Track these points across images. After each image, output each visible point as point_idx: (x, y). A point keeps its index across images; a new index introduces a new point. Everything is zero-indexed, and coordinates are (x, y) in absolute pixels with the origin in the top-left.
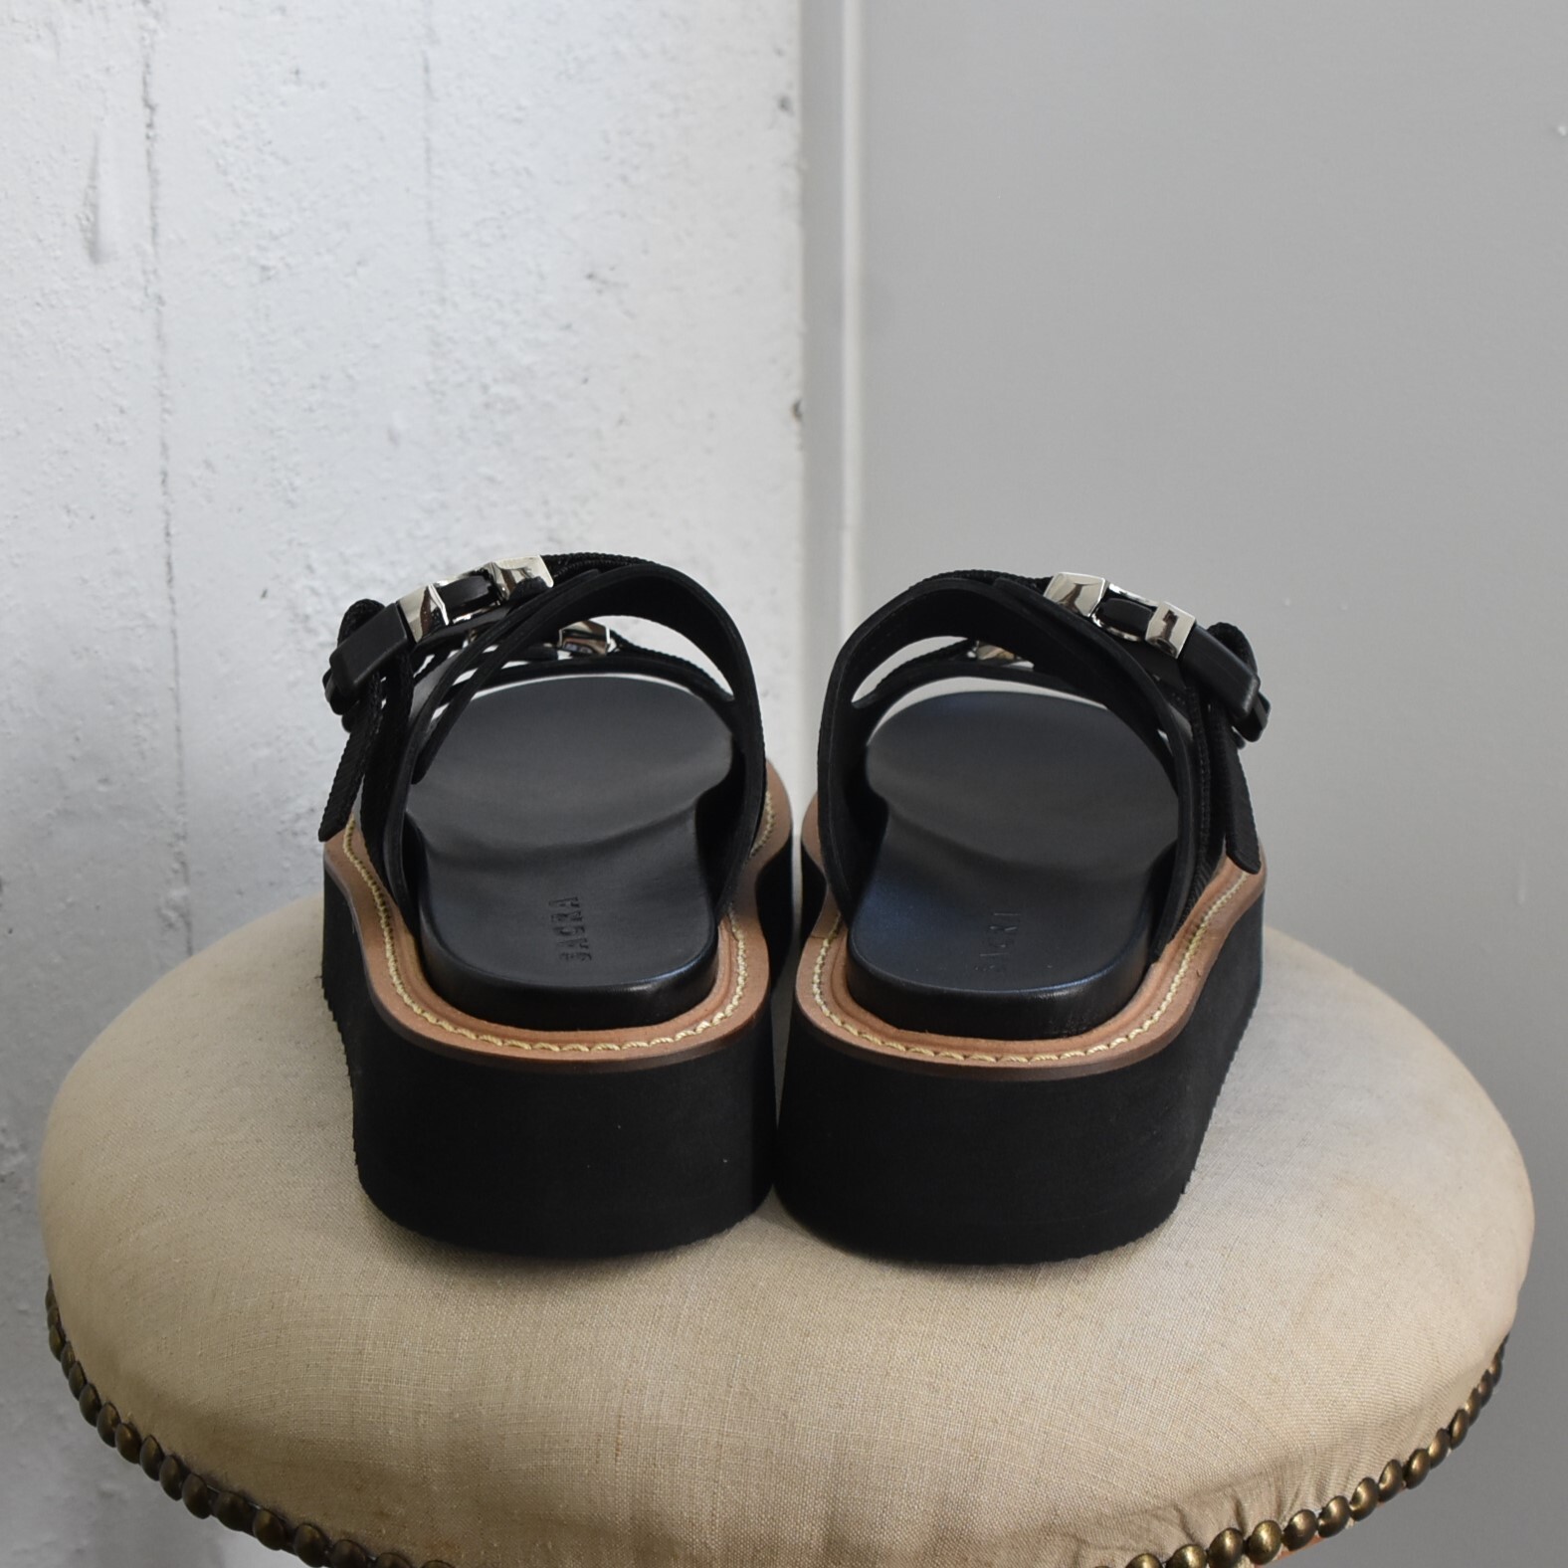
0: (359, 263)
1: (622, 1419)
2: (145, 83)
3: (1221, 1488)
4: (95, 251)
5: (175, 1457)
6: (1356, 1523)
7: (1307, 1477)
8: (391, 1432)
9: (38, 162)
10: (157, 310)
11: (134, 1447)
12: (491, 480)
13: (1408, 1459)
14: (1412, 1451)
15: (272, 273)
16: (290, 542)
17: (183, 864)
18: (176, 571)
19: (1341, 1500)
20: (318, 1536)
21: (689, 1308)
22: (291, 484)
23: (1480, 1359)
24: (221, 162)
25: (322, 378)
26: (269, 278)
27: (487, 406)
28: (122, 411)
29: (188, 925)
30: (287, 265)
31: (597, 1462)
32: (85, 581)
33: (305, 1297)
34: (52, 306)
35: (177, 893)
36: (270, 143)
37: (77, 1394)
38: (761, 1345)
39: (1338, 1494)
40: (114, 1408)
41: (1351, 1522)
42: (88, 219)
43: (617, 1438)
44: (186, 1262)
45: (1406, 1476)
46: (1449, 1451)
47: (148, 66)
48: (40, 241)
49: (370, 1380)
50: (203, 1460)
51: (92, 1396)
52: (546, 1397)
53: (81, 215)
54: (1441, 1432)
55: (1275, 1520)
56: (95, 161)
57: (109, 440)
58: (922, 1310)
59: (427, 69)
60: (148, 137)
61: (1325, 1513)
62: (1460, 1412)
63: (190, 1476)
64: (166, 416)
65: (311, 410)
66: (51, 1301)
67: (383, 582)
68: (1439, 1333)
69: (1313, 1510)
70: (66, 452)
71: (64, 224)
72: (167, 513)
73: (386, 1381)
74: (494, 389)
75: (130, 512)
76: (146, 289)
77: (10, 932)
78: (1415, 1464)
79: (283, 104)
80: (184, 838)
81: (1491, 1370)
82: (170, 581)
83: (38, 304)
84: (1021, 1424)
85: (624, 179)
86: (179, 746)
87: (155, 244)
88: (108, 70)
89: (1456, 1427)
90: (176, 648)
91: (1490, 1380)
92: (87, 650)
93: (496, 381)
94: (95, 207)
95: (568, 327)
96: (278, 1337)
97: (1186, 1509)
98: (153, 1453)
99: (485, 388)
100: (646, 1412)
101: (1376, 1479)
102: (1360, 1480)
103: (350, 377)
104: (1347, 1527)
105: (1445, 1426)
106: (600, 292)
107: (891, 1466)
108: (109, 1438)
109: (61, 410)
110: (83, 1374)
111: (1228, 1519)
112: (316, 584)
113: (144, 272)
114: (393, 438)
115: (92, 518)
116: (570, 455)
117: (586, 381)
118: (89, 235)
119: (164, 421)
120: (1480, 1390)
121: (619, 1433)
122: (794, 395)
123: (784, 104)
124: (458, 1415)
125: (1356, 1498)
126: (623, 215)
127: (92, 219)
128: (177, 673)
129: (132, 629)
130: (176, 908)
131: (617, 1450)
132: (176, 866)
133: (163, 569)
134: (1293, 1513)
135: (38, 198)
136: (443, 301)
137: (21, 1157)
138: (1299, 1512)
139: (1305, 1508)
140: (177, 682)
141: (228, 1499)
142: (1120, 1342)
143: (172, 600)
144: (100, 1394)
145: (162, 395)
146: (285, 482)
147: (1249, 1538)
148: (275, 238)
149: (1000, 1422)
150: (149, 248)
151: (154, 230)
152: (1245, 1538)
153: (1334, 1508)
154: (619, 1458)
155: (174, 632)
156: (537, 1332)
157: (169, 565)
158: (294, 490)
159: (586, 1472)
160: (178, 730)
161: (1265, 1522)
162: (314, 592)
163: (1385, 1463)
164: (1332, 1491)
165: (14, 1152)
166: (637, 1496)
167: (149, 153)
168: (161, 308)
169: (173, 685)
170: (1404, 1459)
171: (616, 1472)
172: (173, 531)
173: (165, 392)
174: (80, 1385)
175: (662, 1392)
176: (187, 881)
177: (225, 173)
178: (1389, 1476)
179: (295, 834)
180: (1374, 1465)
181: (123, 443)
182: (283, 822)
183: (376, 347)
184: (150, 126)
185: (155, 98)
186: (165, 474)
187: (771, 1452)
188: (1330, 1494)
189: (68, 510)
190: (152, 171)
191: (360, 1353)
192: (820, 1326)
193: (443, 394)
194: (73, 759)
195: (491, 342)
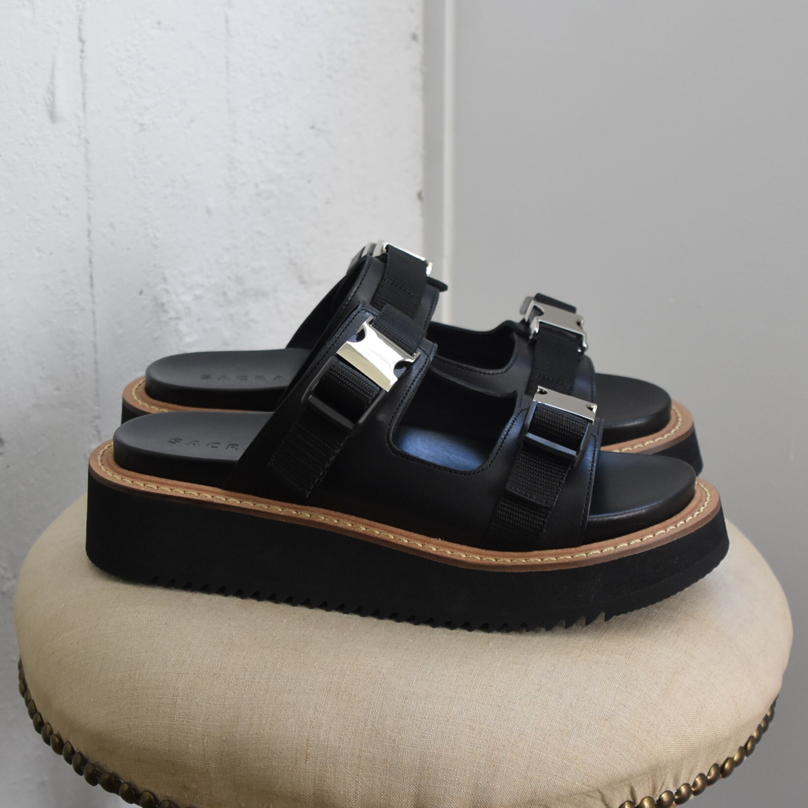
0: (191, 122)
1: (309, 742)
2: (79, 29)
3: (623, 781)
4: (53, 116)
5: (80, 753)
6: (695, 797)
7: (669, 775)
8: (190, 746)
9: (23, 70)
10: (86, 147)
11: (59, 746)
12: (260, 233)
13: (723, 763)
14: (725, 759)
15: (146, 127)
16: (154, 266)
17: (98, 432)
18: (95, 281)
19: (687, 785)
20: (152, 797)
21: (346, 683)
22: (155, 236)
23: (762, 710)
24: (119, 70)
25: (172, 181)
26: (144, 130)
27: (258, 195)
28: (67, 199)
30: (154, 123)
31: (296, 764)
32: (48, 287)
33: (147, 673)
34: (31, 145)
36: (145, 60)
37: (32, 717)
38: (383, 704)
39: (685, 782)
40: (50, 726)
41: (692, 797)
42: (49, 100)
43: (307, 752)
44: (87, 653)
45: (721, 771)
46: (745, 758)
47: (81, 20)
48: (24, 111)
49: (179, 718)
50: (94, 756)
51: (39, 719)
52: (270, 729)
53: (46, 98)
54: (741, 748)
55: (652, 796)
56: (53, 70)
57: (60, 214)
59: (227, 21)
60: (81, 57)
61: (679, 792)
62: (751, 738)
63: (88, 764)
64: (90, 201)
65: (166, 198)
66: (20, 666)
67: (203, 286)
68: (740, 698)
69: (672, 791)
70: (37, 220)
71: (37, 102)
72: (91, 251)
73: (188, 719)
74: (262, 186)
75: (71, 250)
76: (80, 135)
77: (8, 467)
78: (727, 766)
79: (152, 39)
80: (99, 418)
81: (769, 714)
82: (92, 286)
83: (23, 144)
84: (518, 747)
85: (330, 77)
86: (96, 371)
87: (84, 113)
88: (60, 22)
89: (749, 745)
90: (95, 321)
91: (767, 719)
92: (48, 321)
93: (262, 182)
94: (53, 94)
95: (300, 154)
96: (133, 694)
97: (605, 792)
98: (69, 750)
99: (257, 186)
100: (322, 738)
101: (706, 774)
102: (697, 775)
103: (186, 181)
104: (690, 799)
105: (743, 745)
106: (317, 135)
107: (449, 769)
108: (47, 741)
109: (35, 198)
110: (35, 707)
111: (627, 796)
112: (168, 287)
113: (79, 127)
114: (209, 211)
115: (51, 254)
116: (302, 221)
117: (309, 182)
118: (50, 108)
119: (89, 204)
120: (762, 725)
121: (308, 749)
122: (418, 188)
123: (414, 37)
124: (224, 738)
125: (695, 784)
126: (330, 96)
127: (51, 100)
128: (95, 333)
129: (72, 311)
131: (307, 758)
132: (94, 432)
133: (89, 280)
134: (661, 793)
135: (23, 88)
136: (235, 141)
137: (13, 583)
138: (665, 792)
139: (668, 790)
140: (95, 338)
141: (107, 776)
142: (571, 704)
143: (93, 296)
144: (43, 718)
145: (88, 190)
146: (152, 235)
147: (638, 806)
148: (147, 109)
149: (506, 746)
150: (81, 114)
151: (84, 105)
152: (636, 806)
153: (683, 790)
154: (307, 762)
155: (94, 313)
157: (91, 278)
158: (156, 239)
159: (290, 769)
160: (96, 362)
161: (647, 797)
162: (167, 291)
163: (711, 766)
164: (682, 780)
166: (317, 782)
167: (82, 66)
168: (87, 145)
169: (93, 339)
170: (721, 763)
171: (306, 769)
172: (93, 260)
173: (90, 189)
174: (33, 712)
175: (331, 728)
176: (100, 440)
177: (121, 75)
178: (713, 772)
180: (705, 767)
181: (67, 215)
183: (200, 165)
184: (82, 51)
185: (85, 37)
186: (89, 231)
187: (387, 761)
188: (681, 782)
189: (39, 250)
190: (83, 75)
191: (175, 703)
192: (414, 694)
193: (235, 189)
194: (41, 378)
195: (260, 162)
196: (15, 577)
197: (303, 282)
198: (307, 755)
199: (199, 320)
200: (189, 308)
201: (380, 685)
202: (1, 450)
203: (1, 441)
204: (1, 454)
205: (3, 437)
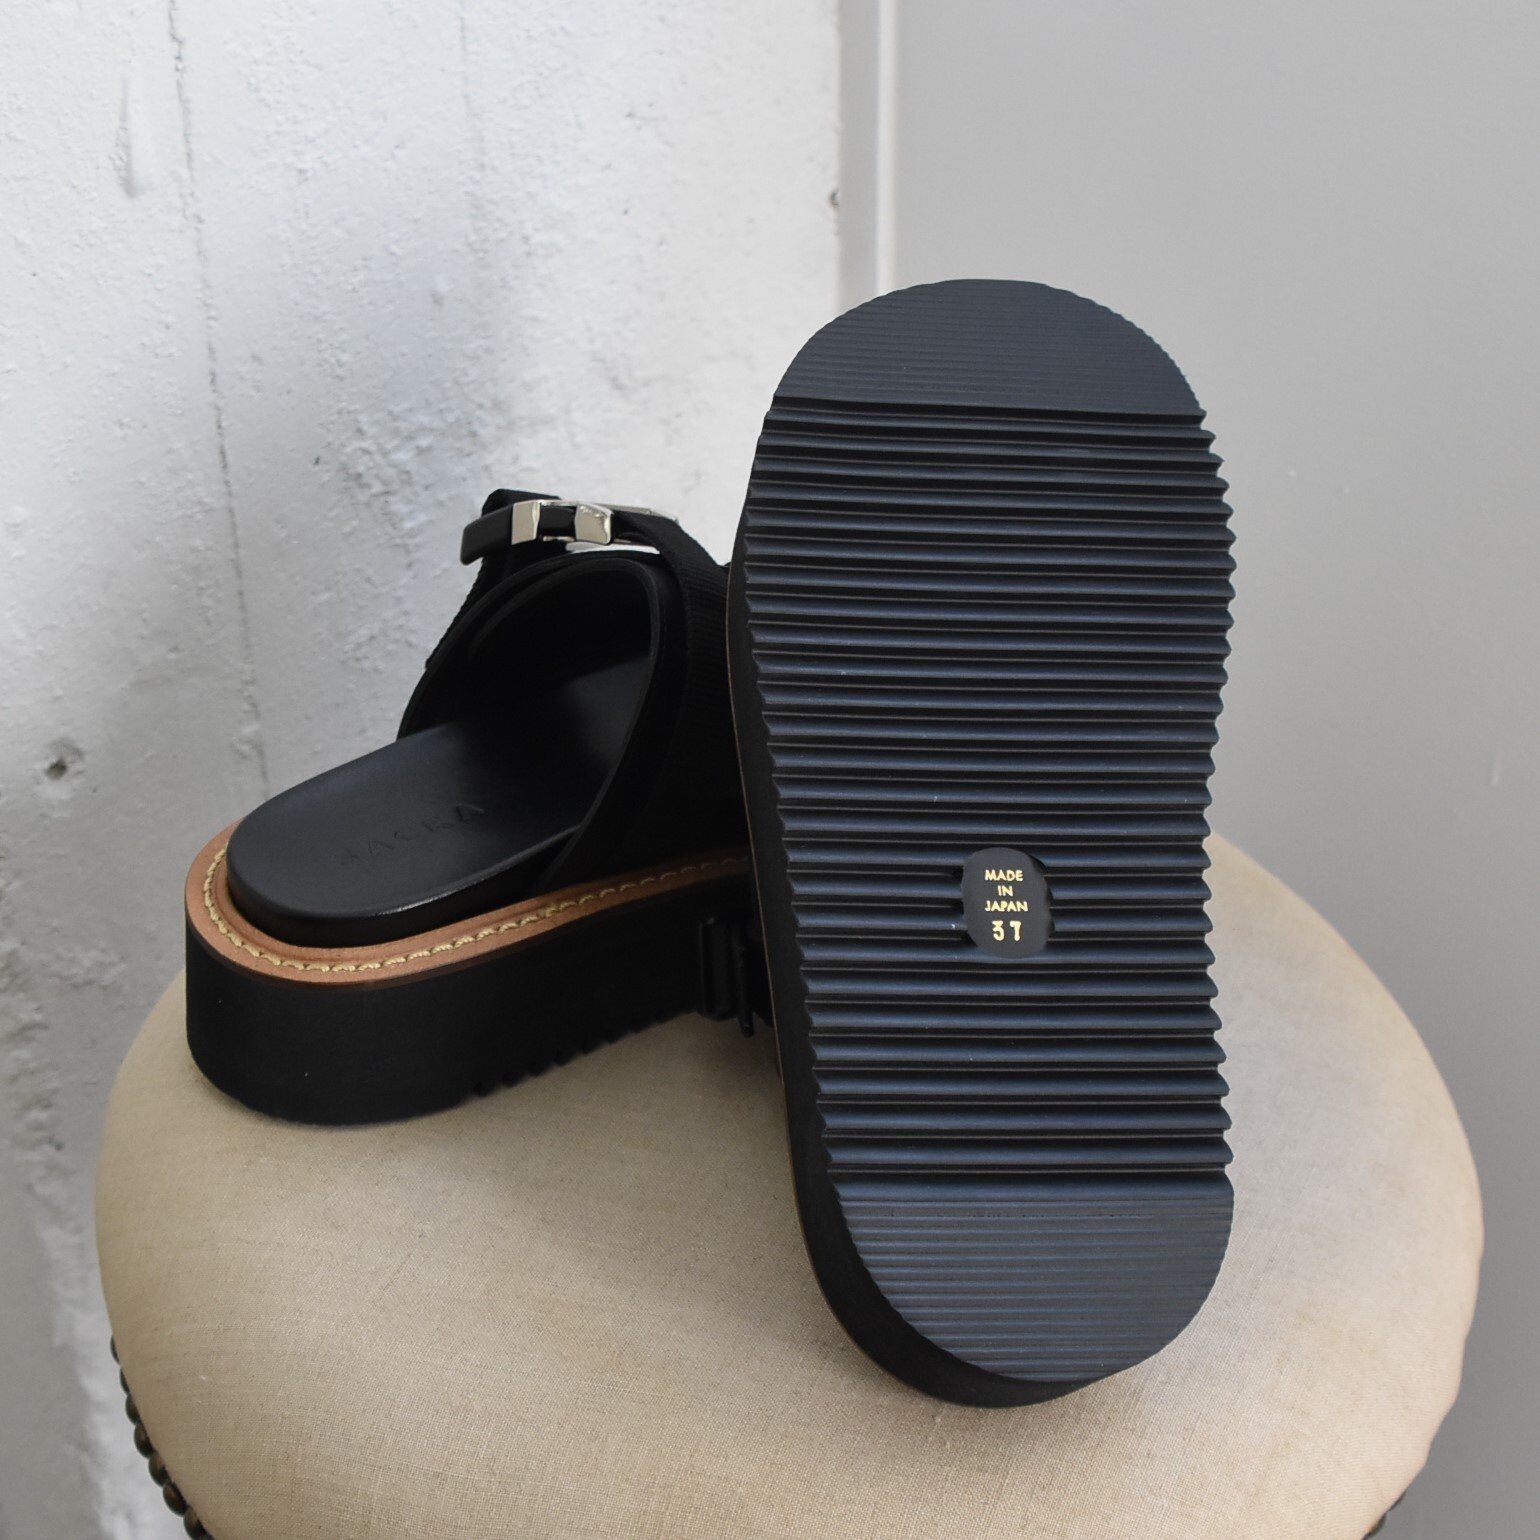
0: (397, 147)
2: (171, 19)
4: (130, 188)
9: (67, 114)
10: (197, 229)
15: (309, 175)
16: (339, 412)
17: (254, 705)
18: (230, 459)
22: (338, 361)
24: (253, 80)
25: (365, 259)
26: (306, 179)
27: (529, 254)
28: (167, 327)
29: (261, 753)
30: (325, 164)
32: (142, 484)
34: (91, 246)
35: (250, 729)
36: (301, 52)
40: (162, 1462)
42: (121, 159)
47: (172, 2)
48: (74, 187)
53: (114, 156)
56: (125, 103)
57: (157, 355)
60: (177, 70)
64: (212, 323)
65: (354, 290)
67: (432, 430)
70: (114, 374)
71: (97, 168)
72: (218, 408)
75: (182, 414)
76: (184, 210)
77: (95, 791)
79: (314, 13)
80: (253, 683)
82: (225, 467)
83: (77, 246)
85: (662, 19)
86: (243, 607)
87: (191, 169)
88: (132, 13)
90: (234, 526)
92: (148, 542)
93: (537, 230)
94: (127, 147)
95: (608, 166)
103: (392, 254)
106: (639, 128)
109: (106, 337)
112: (366, 444)
113: (181, 196)
114: (437, 300)
115: (145, 426)
116: (612, 282)
117: (626, 212)
118: (123, 174)
119: (210, 327)
122: (831, 186)
126: (661, 53)
127: (124, 157)
128: (236, 545)
129: (191, 517)
130: (248, 742)
132: (247, 707)
133: (218, 457)
135: (69, 148)
136: (482, 167)
137: (122, 967)
140: (237, 553)
143: (227, 483)
145: (206, 305)
146: (333, 360)
148: (312, 141)
150: (184, 172)
151: (189, 156)
155: (231, 512)
157: (223, 453)
158: (341, 366)
160: (241, 593)
162: (366, 452)
165: (113, 964)
167: (179, 85)
168: (200, 226)
169: (233, 556)
172: (224, 424)
173: (209, 301)
176: (257, 717)
177: (257, 90)
179: (358, 660)
181: (170, 355)
182: (346, 653)
183: (416, 221)
184: (179, 58)
185: (182, 33)
186: (213, 375)
189: (121, 425)
190: (184, 102)
193: (485, 251)
194: (142, 638)
195: (531, 195)
196: (123, 959)
197: (617, 386)
199: (427, 487)
200: (408, 472)
202: (79, 766)
203: (78, 753)
204: (80, 773)
205: (81, 746)
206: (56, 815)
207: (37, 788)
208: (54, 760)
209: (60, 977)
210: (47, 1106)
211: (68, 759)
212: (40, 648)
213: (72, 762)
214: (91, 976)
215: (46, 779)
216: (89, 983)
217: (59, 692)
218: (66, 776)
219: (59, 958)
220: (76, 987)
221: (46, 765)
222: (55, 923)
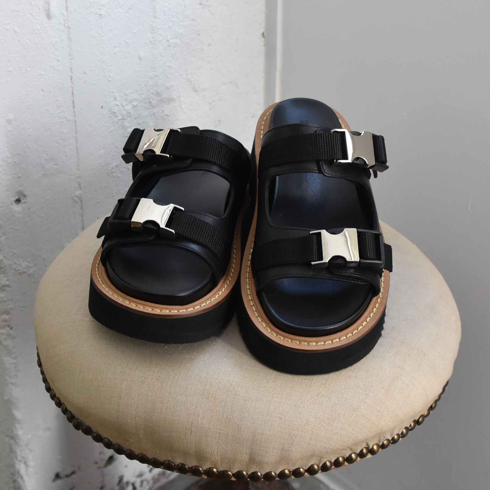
0: (129, 9)
1: (193, 424)
3: (363, 442)
4: (49, 16)
5: (70, 412)
7: (388, 434)
8: (128, 421)
10: (68, 31)
11: (59, 404)
12: (170, 67)
13: (418, 418)
14: (420, 416)
15: (103, 16)
16: (109, 92)
17: (79, 185)
18: (76, 104)
19: (398, 434)
20: (109, 442)
21: (213, 391)
22: (109, 76)
25: (119, 44)
26: (102, 17)
27: (169, 46)
28: (58, 61)
29: (81, 201)
30: (108, 13)
31: (186, 436)
32: (48, 110)
33: (105, 378)
34: (37, 34)
35: (78, 193)
38: (232, 404)
40: (54, 392)
41: (401, 439)
42: (47, 7)
43: (191, 430)
44: (73, 361)
45: (417, 422)
46: (431, 412)
48: (32, 15)
50: (78, 415)
51: (48, 386)
52: (172, 416)
53: (44, 6)
54: (429, 408)
55: (378, 443)
57: (55, 70)
58: (279, 394)
61: (393, 439)
62: (435, 401)
63: (75, 419)
64: (71, 61)
65: (115, 54)
67: (137, 100)
70: (42, 75)
71: (39, 9)
72: (72, 88)
73: (127, 406)
74: (171, 41)
75: (61, 89)
76: (65, 25)
77: (29, 209)
78: (421, 419)
80: (80, 177)
82: (74, 107)
83: (32, 33)
84: (305, 428)
86: (78, 153)
87: (67, 12)
89: (433, 405)
90: (76, 126)
92: (49, 129)
93: (171, 38)
94: (48, 4)
95: (194, 20)
96: (97, 389)
97: (352, 447)
98: (64, 408)
99: (168, 41)
100: (200, 422)
101: (408, 426)
102: (404, 428)
103: (127, 43)
104: (399, 441)
105: (430, 406)
106: (203, 8)
107: (268, 440)
108: (52, 398)
110: (46, 378)
111: (364, 445)
112: (117, 103)
113: (64, 20)
114: (140, 59)
115: (50, 92)
116: (194, 57)
117: (199, 35)
118: (47, 12)
119: (71, 62)
121: (192, 428)
122: (262, 30)
124: (147, 418)
125: (402, 433)
127: (48, 7)
128: (76, 132)
129: (63, 122)
130: (77, 197)
131: (191, 433)
132: (77, 185)
133: (72, 104)
134: (383, 441)
135: (31, 3)
136: (155, 17)
137: (34, 268)
139: (387, 439)
140: (76, 135)
141: (85, 427)
142: (335, 403)
143: (74, 112)
145: (70, 55)
146: (108, 75)
147: (370, 449)
148: (104, 6)
149: (299, 428)
150: (65, 13)
151: (67, 8)
152: (369, 449)
153: (396, 437)
155: (75, 121)
156: (170, 395)
157: (73, 103)
158: (110, 77)
159: (183, 438)
160: (77, 148)
161: (375, 444)
162: (117, 105)
163: (411, 422)
166: (197, 445)
168: (69, 30)
169: (75, 136)
171: (191, 439)
172: (74, 93)
173: (71, 54)
175: (204, 417)
176: (80, 189)
178: (412, 424)
179: (112, 173)
180: (409, 423)
181: (59, 70)
182: (108, 170)
183: (134, 33)
186: (72, 77)
187: (234, 436)
188: (395, 434)
189: (43, 91)
191: (120, 397)
192: (249, 398)
193: (155, 44)
194: (46, 160)
195: (170, 27)
196: (35, 266)
197: (195, 91)
198: (191, 431)
199: (135, 119)
200: (129, 113)
201: (231, 392)
202: (25, 200)
203: (25, 196)
204: (25, 202)
205: (26, 193)
206: (17, 216)
207: (11, 206)
208: (17, 197)
209: (15, 270)
210: (8, 314)
211: (22, 198)
212: (15, 160)
213: (23, 199)
214: (25, 270)
215: (14, 204)
216: (24, 273)
217: (20, 175)
218: (21, 203)
219: (15, 263)
220: (20, 273)
221: (15, 199)
222: (15, 252)
